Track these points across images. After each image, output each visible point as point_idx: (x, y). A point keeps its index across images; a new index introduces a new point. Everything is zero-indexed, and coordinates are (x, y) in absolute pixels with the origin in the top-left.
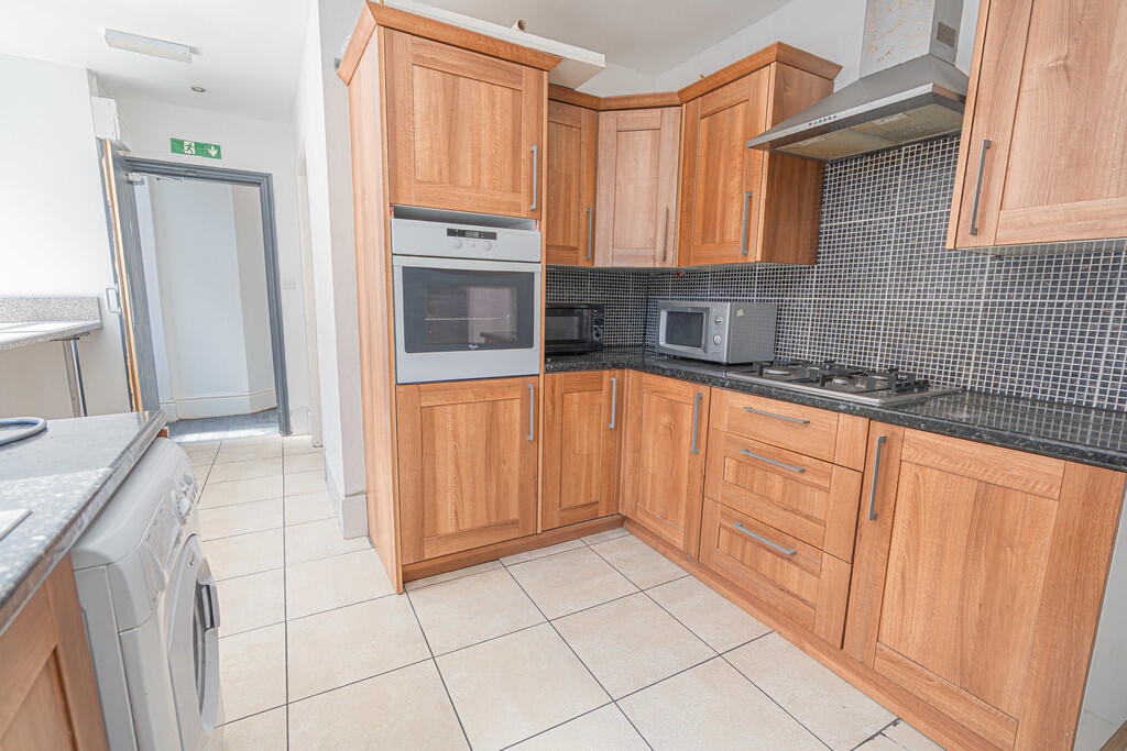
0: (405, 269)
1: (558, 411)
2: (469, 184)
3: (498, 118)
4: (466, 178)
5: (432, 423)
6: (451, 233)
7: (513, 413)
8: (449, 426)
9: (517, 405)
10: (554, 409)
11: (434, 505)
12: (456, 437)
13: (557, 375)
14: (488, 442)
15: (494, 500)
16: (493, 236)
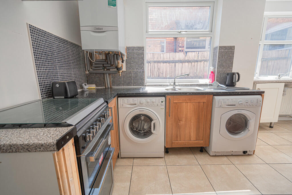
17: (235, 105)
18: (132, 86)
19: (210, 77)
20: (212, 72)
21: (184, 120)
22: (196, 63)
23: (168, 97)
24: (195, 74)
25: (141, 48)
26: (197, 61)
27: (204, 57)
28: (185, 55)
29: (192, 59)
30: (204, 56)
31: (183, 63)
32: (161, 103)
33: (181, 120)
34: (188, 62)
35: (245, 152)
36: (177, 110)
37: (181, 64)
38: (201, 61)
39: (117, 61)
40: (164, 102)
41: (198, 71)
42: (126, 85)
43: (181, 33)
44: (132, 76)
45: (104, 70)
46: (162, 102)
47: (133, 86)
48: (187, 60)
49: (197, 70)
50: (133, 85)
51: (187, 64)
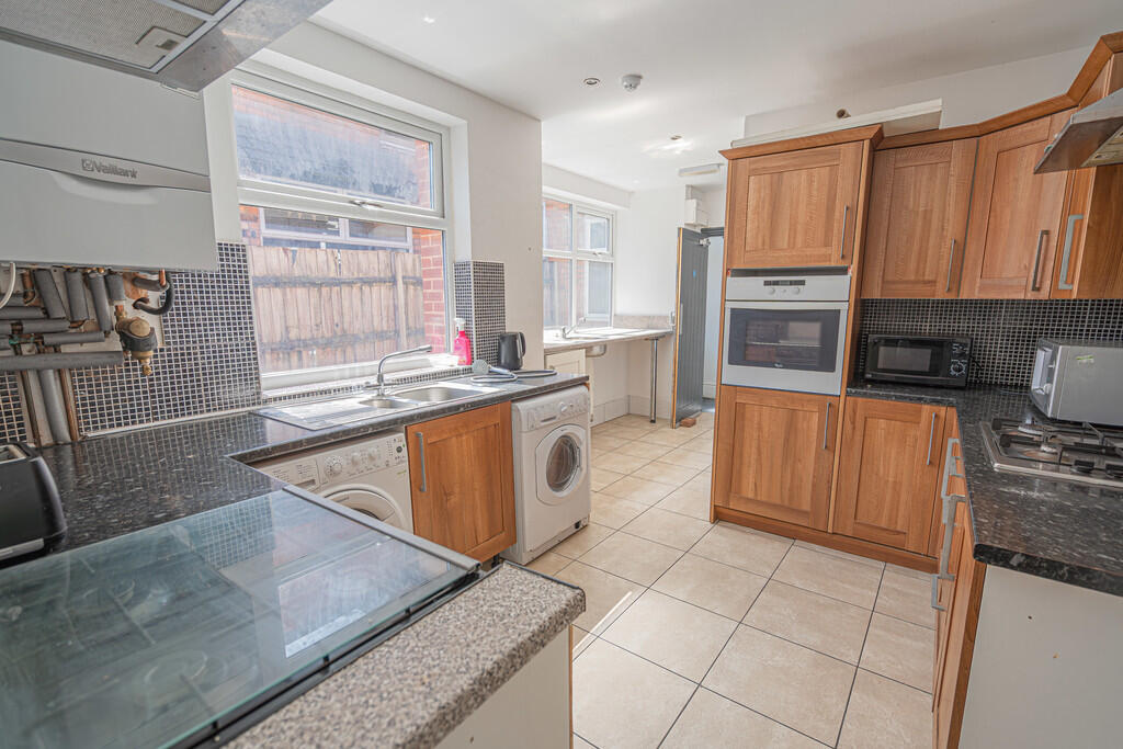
0: (732, 309)
1: (859, 433)
2: (785, 246)
3: (815, 193)
4: (783, 242)
5: (743, 414)
6: (767, 283)
7: (812, 423)
8: (756, 419)
9: (815, 417)
10: (854, 428)
11: (740, 472)
12: (760, 429)
13: (860, 400)
14: (787, 440)
15: (788, 485)
16: (802, 283)
17: (554, 418)
18: (202, 412)
19: (456, 348)
20: (462, 334)
21: (457, 490)
22: (336, 289)
23: (414, 428)
24: (338, 330)
25: (232, 250)
26: (338, 283)
27: (359, 271)
28: (291, 260)
29: (320, 275)
30: (358, 264)
31: (288, 290)
32: (397, 454)
33: (450, 495)
34: (303, 284)
35: (577, 525)
36: (439, 464)
37: (278, 291)
38: (350, 284)
39: (111, 303)
40: (405, 449)
41: (347, 319)
42: (169, 412)
43: (364, 206)
44: (200, 367)
45: (18, 352)
46: (399, 450)
47: (209, 411)
48: (299, 277)
49: (342, 315)
50: (208, 406)
51: (301, 292)
